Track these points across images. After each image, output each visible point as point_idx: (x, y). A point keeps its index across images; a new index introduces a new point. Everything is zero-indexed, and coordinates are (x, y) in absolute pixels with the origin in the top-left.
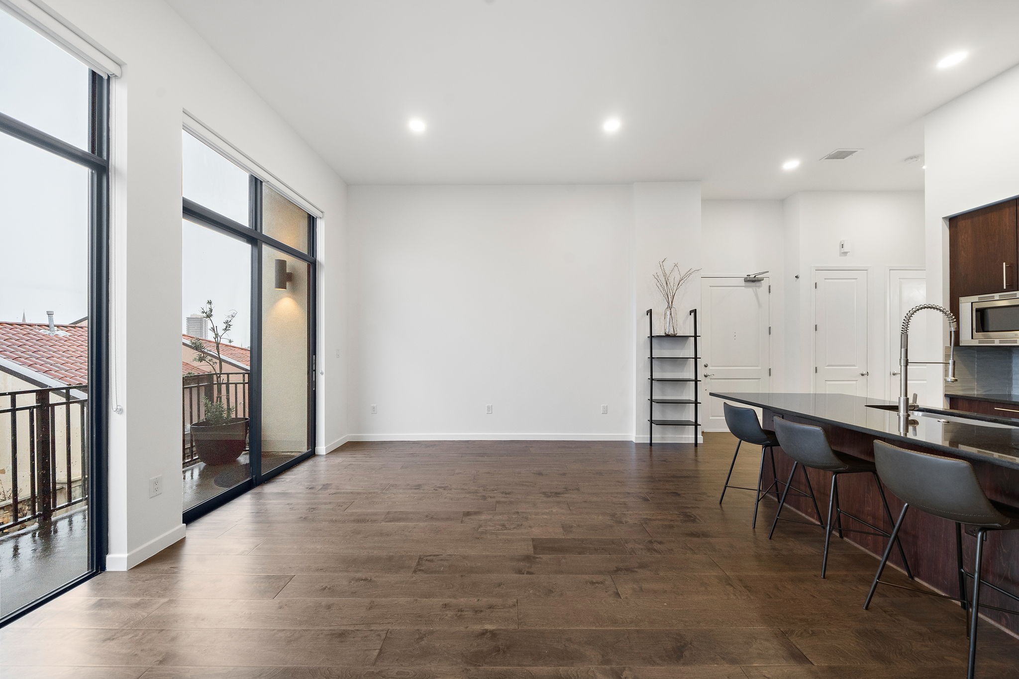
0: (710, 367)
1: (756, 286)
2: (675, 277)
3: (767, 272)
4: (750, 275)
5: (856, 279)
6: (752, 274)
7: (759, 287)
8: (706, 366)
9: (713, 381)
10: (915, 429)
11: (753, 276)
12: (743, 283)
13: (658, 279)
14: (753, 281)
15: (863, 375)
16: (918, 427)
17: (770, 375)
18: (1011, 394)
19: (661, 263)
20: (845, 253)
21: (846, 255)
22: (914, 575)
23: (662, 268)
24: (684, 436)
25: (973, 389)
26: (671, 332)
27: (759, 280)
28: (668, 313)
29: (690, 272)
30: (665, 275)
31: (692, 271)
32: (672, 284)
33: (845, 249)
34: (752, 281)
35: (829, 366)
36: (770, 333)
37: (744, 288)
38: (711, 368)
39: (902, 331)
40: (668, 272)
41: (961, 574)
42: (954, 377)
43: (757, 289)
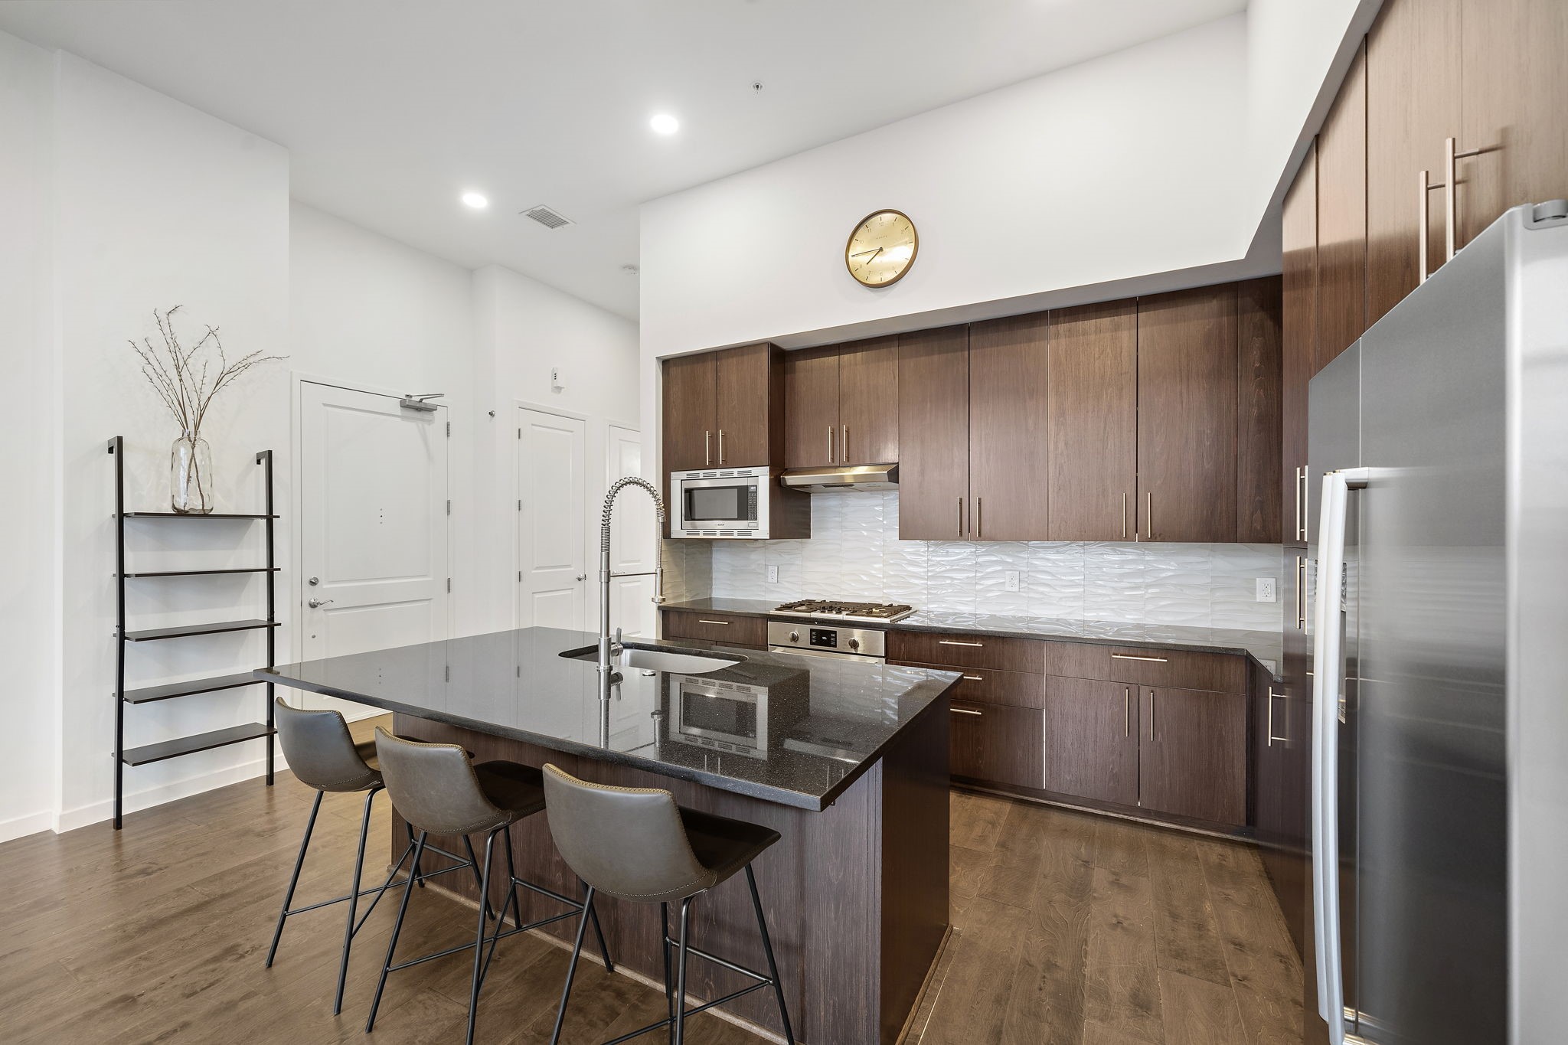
0: (323, 585)
1: (423, 420)
2: (205, 365)
3: (441, 395)
4: (411, 397)
5: (572, 432)
6: (416, 392)
7: (430, 422)
8: (313, 583)
9: (330, 614)
10: (618, 688)
11: (418, 399)
12: (398, 410)
13: (150, 356)
14: (419, 409)
15: (579, 579)
16: (622, 685)
17: (449, 590)
18: (711, 598)
19: (163, 317)
20: (559, 389)
21: (560, 392)
22: (614, 962)
23: (166, 330)
24: (238, 766)
25: (681, 596)
26: (196, 504)
27: (430, 410)
28: (184, 452)
29: (257, 358)
30: (175, 349)
31: (261, 356)
32: (198, 378)
33: (560, 382)
34: (417, 407)
35: (537, 568)
36: (449, 512)
37: (399, 419)
38: (325, 587)
39: (603, 520)
40: (186, 346)
41: (666, 944)
42: (662, 595)
43: (426, 426)
